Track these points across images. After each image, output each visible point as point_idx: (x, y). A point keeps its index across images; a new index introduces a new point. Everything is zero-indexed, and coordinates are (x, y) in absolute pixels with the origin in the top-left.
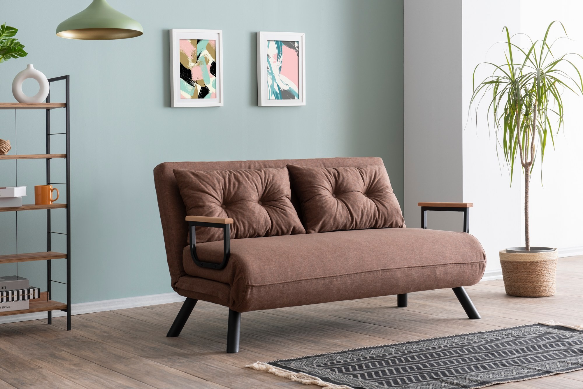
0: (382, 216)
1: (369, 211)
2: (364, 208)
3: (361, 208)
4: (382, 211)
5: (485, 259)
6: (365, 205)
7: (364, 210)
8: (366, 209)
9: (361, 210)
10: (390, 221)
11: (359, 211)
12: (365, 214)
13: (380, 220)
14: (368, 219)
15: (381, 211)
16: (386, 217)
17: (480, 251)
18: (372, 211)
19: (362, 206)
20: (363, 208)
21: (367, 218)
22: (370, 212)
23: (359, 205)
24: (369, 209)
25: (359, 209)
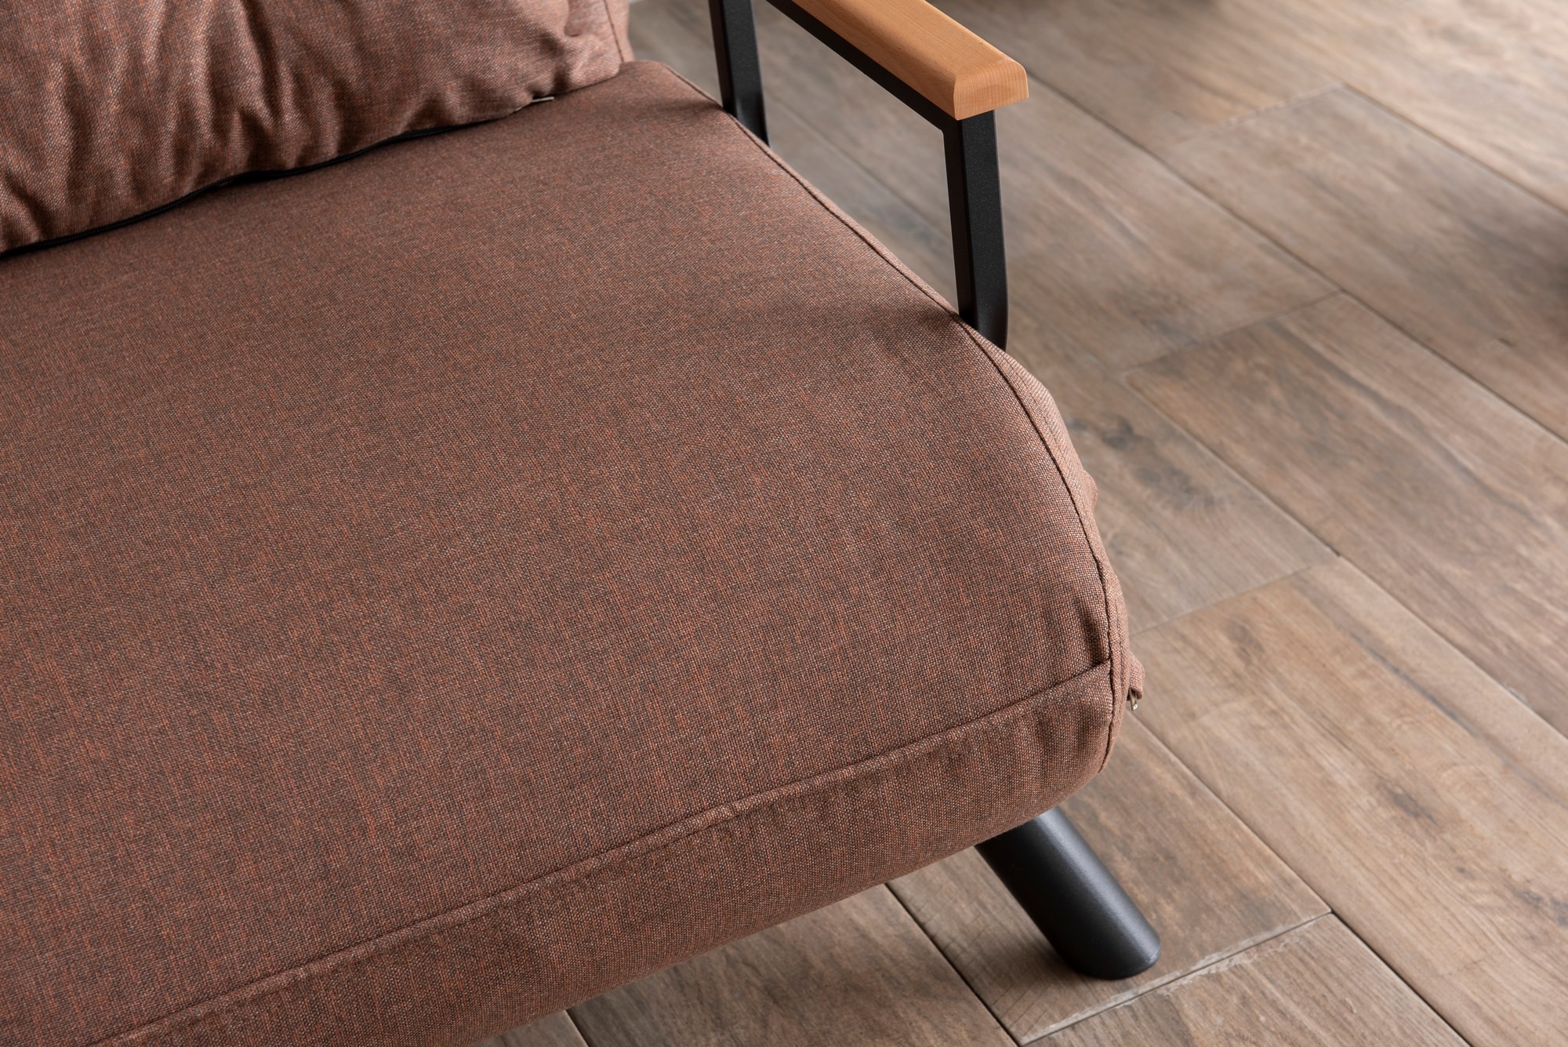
0: (298, 79)
1: (152, 72)
2: (96, 51)
3: (56, 68)
4: (293, 31)
5: (1098, 656)
6: (108, 24)
7: (87, 80)
8: (119, 62)
9: (54, 85)
10: (398, 100)
11: (36, 106)
12: (109, 108)
13: (290, 117)
14: (155, 146)
15: (282, 41)
16: (353, 79)
17: (1048, 591)
18: (188, 68)
19: (72, 45)
20: (79, 60)
21: (135, 140)
22: (164, 80)
23: (32, 40)
24: (150, 53)
25: (36, 84)
